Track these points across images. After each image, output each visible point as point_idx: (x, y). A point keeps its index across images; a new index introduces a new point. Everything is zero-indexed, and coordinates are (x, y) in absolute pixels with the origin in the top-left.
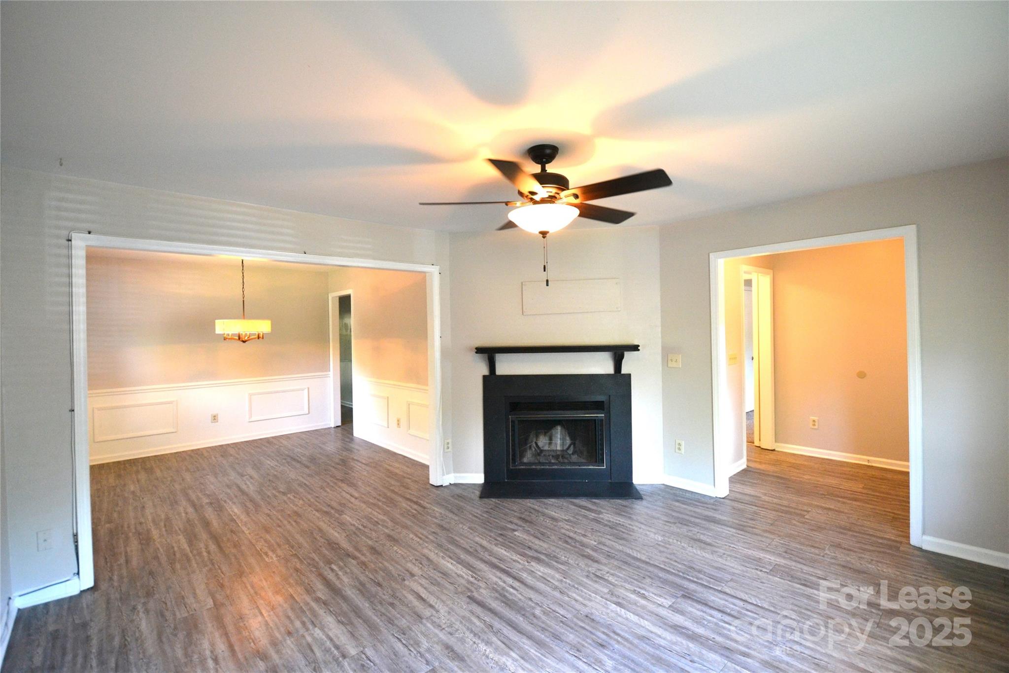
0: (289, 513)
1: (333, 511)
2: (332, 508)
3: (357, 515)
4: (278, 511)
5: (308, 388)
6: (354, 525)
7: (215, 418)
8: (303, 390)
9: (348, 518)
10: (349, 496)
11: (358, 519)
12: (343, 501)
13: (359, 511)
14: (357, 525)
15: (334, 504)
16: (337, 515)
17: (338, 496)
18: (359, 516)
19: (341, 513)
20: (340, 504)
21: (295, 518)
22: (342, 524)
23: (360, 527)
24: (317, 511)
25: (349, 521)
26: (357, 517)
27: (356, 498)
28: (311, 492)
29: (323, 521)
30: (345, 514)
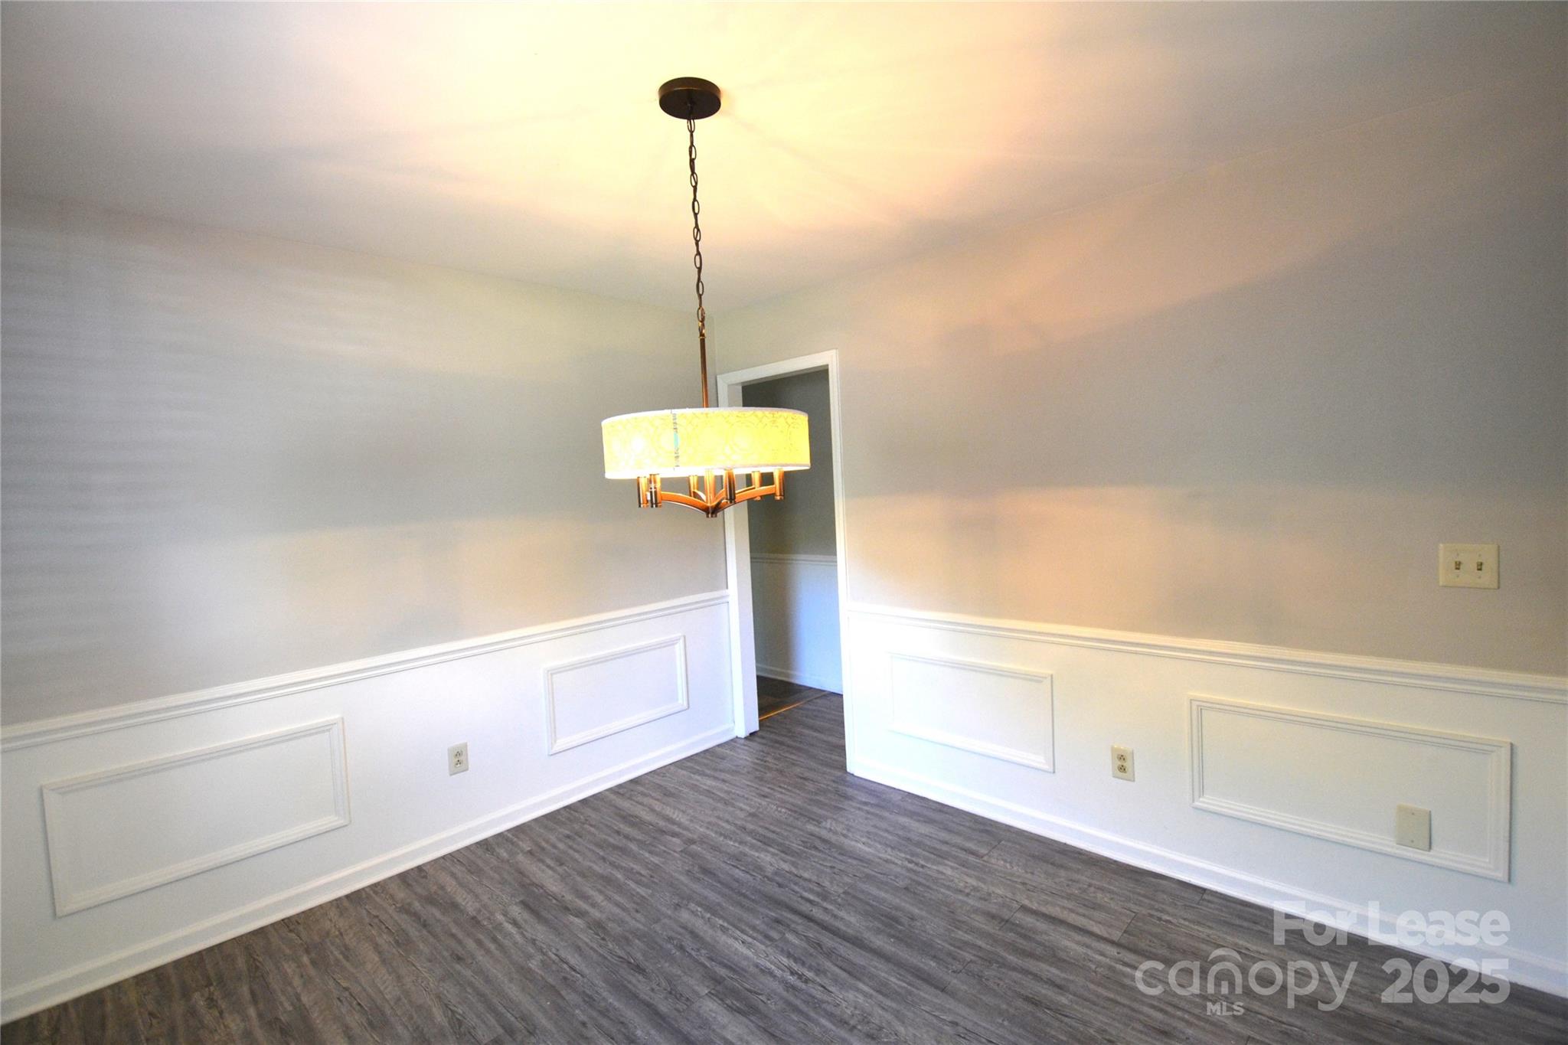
5: (685, 638)
7: (459, 759)
8: (672, 643)
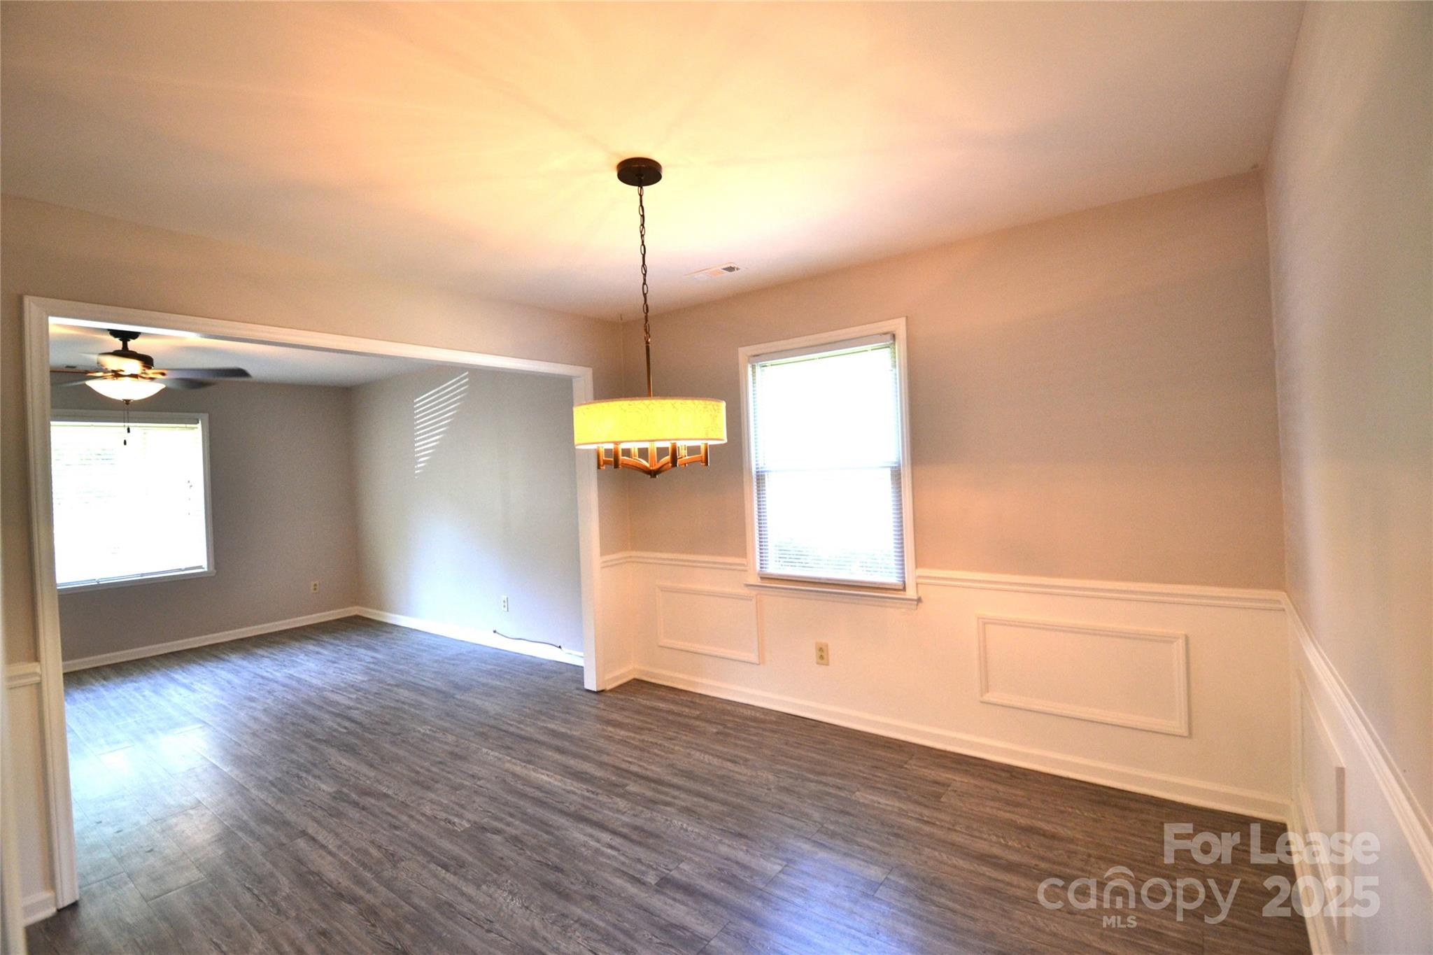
0: (439, 786)
1: (354, 796)
2: (356, 804)
3: (307, 795)
4: (462, 787)
6: (315, 777)
9: (324, 787)
10: (320, 838)
11: (305, 787)
12: (333, 822)
13: (301, 803)
14: (310, 778)
15: (354, 813)
16: (345, 790)
17: (345, 836)
18: (303, 792)
19: (338, 796)
20: (339, 814)
21: (422, 778)
22: (336, 777)
23: (304, 775)
24: (386, 796)
25: (324, 783)
26: (307, 791)
27: (304, 833)
28: (416, 841)
29: (369, 778)
30: (329, 794)
